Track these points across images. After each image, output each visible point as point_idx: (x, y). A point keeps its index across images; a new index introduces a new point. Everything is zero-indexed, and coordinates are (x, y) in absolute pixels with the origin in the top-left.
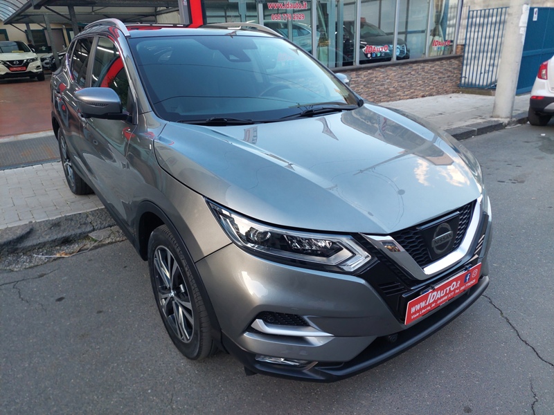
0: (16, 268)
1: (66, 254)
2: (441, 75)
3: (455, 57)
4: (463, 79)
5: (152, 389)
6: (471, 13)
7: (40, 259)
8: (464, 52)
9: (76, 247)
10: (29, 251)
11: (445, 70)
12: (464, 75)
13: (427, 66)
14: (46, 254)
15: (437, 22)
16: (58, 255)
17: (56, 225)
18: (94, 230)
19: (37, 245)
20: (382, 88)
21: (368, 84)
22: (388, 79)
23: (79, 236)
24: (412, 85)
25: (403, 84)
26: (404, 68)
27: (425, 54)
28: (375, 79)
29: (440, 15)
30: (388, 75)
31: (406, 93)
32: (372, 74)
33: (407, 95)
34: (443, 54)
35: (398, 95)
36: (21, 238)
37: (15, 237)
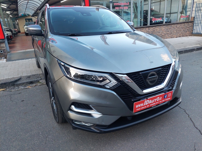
0: (13, 90)
1: (30, 87)
2: (184, 29)
3: (190, 22)
4: (194, 30)
5: (42, 133)
6: (197, 4)
7: (21, 88)
8: (194, 20)
9: (34, 85)
10: (18, 85)
11: (186, 27)
12: (194, 29)
13: (178, 26)
14: (24, 86)
15: (183, 9)
16: (27, 87)
17: (29, 77)
18: (41, 79)
19: (21, 83)
20: (159, 34)
21: (153, 32)
22: (161, 30)
23: (36, 81)
24: (171, 33)
25: (168, 33)
26: (168, 26)
27: (177, 21)
28: (156, 31)
29: (184, 6)
30: (161, 29)
31: (169, 36)
32: (155, 28)
33: (169, 37)
34: (186, 21)
35: (166, 37)
36: (16, 81)
37: (14, 80)
